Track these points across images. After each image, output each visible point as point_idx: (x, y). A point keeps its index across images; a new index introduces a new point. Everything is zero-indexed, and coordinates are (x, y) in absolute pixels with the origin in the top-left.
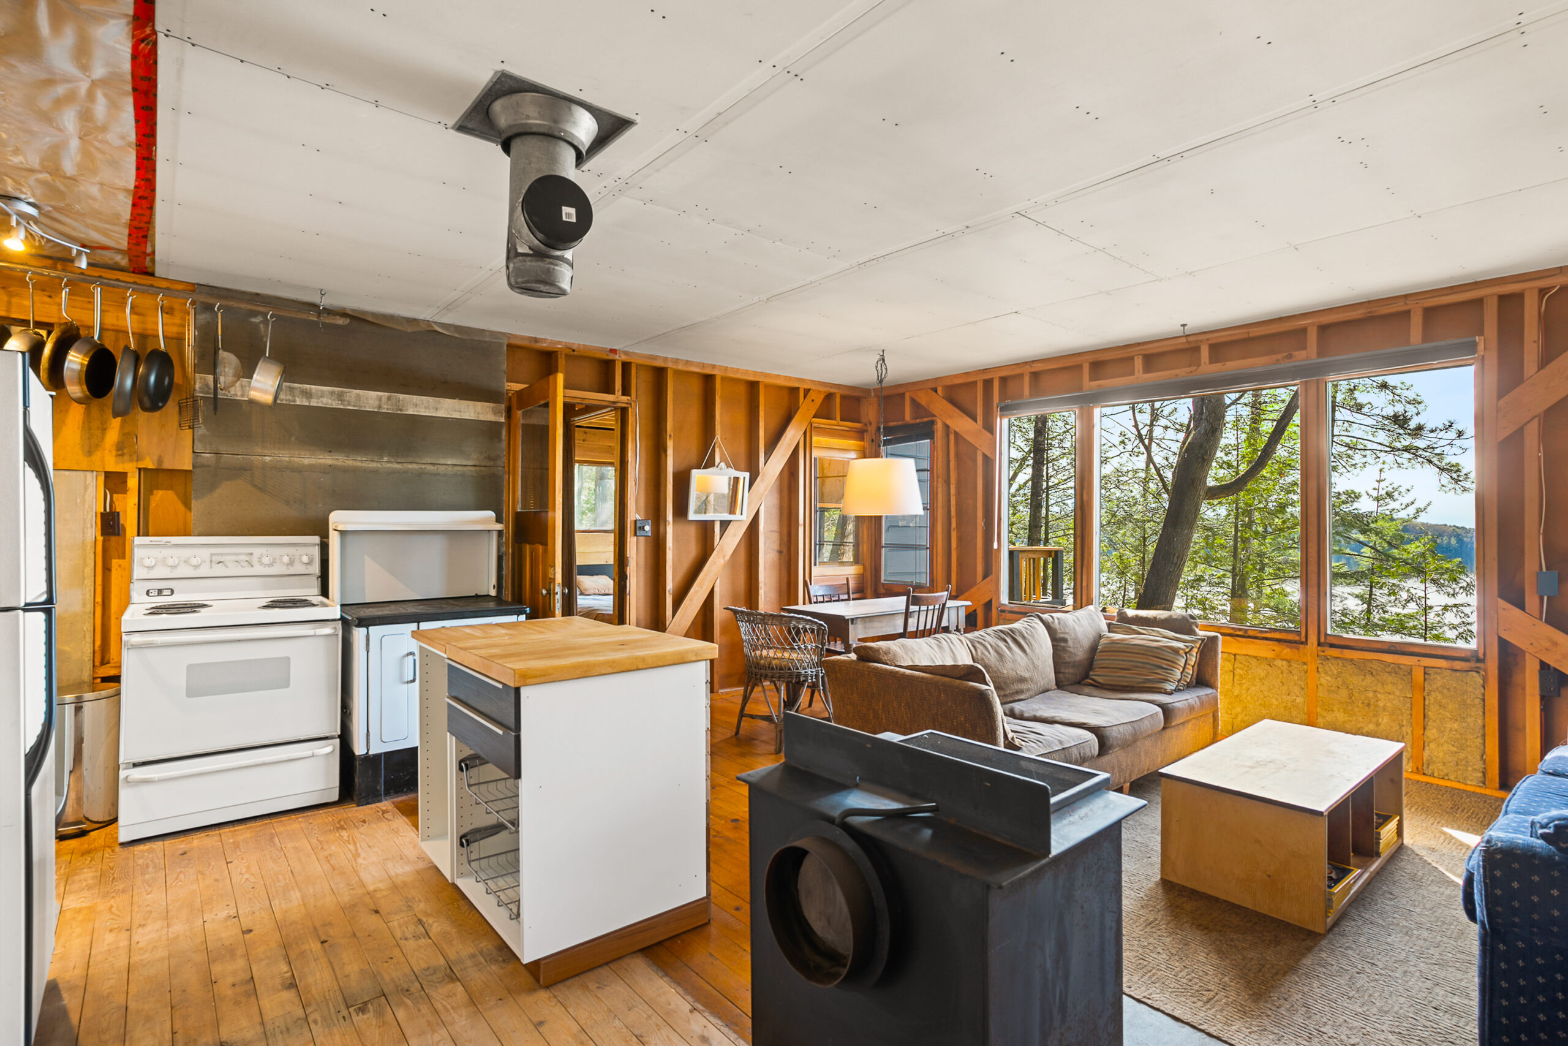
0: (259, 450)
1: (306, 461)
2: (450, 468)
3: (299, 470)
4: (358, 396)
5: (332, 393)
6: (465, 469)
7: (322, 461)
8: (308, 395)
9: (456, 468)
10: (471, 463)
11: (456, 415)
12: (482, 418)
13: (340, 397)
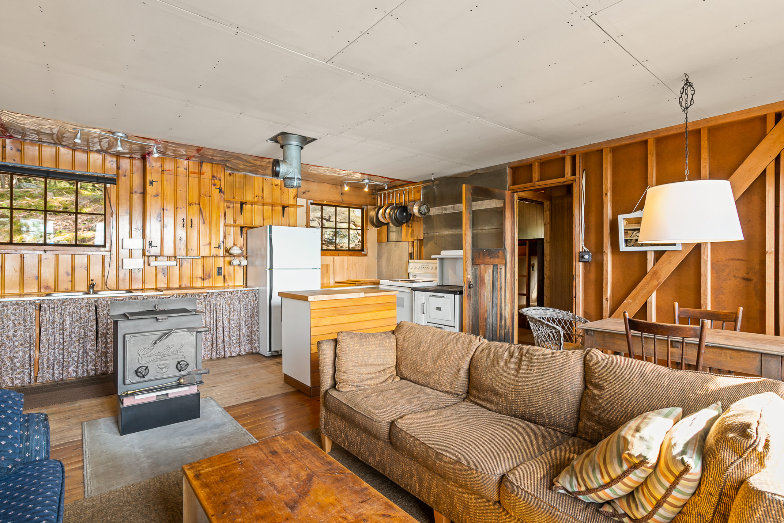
0: (435, 231)
1: (446, 233)
2: (487, 231)
3: (443, 236)
4: (458, 206)
5: (452, 207)
6: (492, 230)
7: (449, 233)
8: (446, 209)
9: (489, 230)
10: (494, 227)
11: (489, 207)
12: (498, 206)
13: (454, 208)
